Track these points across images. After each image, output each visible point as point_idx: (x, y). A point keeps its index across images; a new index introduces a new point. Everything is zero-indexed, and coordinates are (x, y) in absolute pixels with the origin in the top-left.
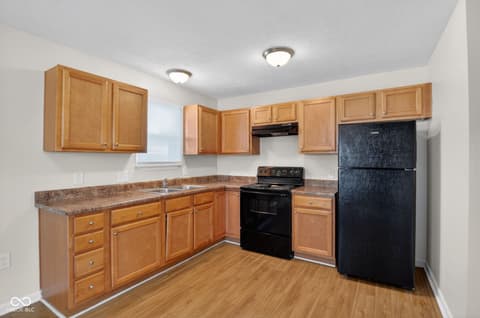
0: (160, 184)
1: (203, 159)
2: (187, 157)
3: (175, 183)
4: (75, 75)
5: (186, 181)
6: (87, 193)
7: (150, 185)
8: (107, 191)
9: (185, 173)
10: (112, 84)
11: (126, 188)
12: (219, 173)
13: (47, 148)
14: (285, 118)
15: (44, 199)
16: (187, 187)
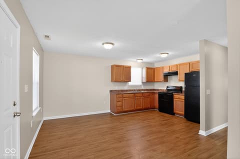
0: (135, 90)
1: (148, 83)
2: (143, 83)
3: (139, 90)
4: (117, 66)
5: (143, 90)
6: (118, 91)
7: (132, 90)
8: (122, 91)
9: (143, 88)
10: (123, 66)
11: (127, 91)
12: (155, 88)
13: (112, 81)
14: (174, 70)
15: (111, 91)
16: (143, 92)
